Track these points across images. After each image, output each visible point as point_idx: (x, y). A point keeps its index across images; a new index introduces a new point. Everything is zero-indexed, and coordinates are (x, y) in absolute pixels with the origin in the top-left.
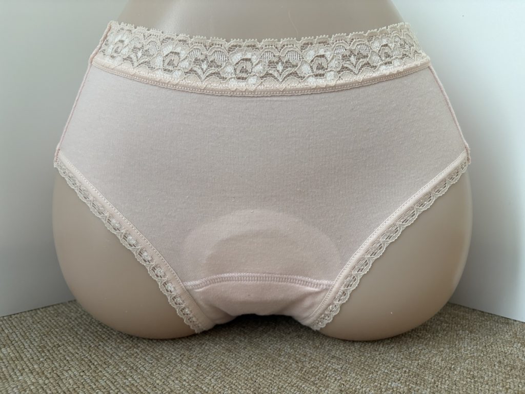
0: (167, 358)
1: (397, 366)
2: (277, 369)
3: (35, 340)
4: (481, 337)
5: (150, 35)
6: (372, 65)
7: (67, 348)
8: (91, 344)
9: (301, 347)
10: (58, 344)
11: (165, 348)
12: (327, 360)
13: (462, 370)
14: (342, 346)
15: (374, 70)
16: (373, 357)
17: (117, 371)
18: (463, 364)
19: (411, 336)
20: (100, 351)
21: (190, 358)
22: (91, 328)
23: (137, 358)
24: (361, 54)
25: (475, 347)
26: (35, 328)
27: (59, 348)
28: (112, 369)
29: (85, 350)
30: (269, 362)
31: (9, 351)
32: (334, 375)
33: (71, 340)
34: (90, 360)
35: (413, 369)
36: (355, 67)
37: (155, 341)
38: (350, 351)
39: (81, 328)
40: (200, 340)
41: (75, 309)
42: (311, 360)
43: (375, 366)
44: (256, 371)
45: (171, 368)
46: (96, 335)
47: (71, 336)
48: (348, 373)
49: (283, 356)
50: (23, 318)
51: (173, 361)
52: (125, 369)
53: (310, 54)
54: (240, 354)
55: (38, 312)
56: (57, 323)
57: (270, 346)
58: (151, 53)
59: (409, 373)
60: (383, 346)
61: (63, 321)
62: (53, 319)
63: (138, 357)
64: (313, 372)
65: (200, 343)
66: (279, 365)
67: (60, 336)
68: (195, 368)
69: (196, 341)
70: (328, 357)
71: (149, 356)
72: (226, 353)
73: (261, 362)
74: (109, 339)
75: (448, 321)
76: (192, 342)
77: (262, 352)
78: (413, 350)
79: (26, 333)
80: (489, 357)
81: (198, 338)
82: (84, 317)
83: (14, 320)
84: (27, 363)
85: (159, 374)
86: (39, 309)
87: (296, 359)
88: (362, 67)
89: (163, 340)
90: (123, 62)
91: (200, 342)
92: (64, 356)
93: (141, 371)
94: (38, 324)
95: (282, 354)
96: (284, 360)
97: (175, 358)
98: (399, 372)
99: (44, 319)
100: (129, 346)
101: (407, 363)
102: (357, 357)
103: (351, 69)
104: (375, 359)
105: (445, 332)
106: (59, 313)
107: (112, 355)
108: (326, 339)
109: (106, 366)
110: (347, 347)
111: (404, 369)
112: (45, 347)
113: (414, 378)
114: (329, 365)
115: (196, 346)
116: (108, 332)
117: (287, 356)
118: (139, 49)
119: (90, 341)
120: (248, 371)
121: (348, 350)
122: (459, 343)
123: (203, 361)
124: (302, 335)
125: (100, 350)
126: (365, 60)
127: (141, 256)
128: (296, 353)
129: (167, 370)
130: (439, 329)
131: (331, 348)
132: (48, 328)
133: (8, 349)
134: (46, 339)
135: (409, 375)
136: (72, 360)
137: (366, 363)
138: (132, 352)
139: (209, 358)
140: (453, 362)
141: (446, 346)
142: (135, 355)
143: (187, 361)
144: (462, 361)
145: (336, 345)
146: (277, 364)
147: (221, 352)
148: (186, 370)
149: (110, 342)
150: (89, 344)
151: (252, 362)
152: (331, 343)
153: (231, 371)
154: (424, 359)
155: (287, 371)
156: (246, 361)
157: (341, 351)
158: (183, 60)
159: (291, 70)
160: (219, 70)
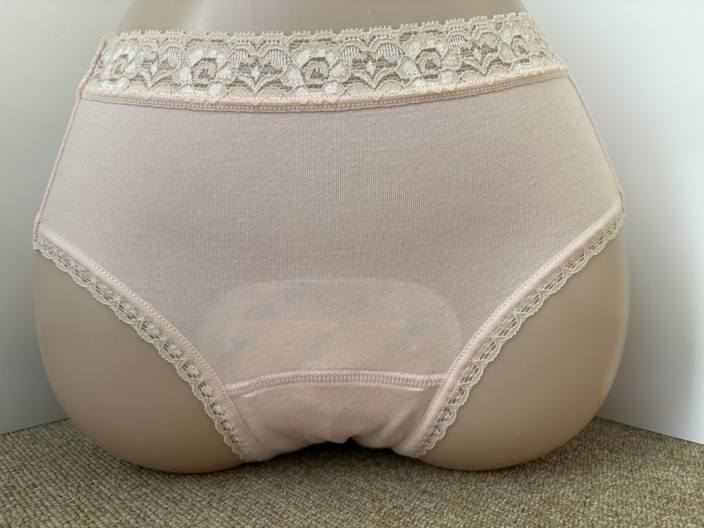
0: (190, 500)
1: (512, 502)
2: (346, 511)
4: (625, 458)
7: (46, 489)
8: (81, 483)
10: (33, 484)
11: (187, 486)
12: (416, 496)
13: (601, 505)
14: (436, 476)
15: (508, 69)
17: (117, 521)
18: (601, 497)
20: (93, 493)
21: (223, 498)
22: (81, 460)
23: (146, 501)
24: (487, 47)
25: (618, 472)
27: (34, 489)
28: (109, 519)
30: (335, 501)
32: (424, 517)
33: (53, 477)
34: (78, 506)
35: (534, 506)
37: (173, 476)
38: (447, 483)
39: (67, 460)
40: (238, 472)
41: (59, 433)
42: (392, 498)
43: (481, 504)
44: (316, 515)
45: (195, 515)
46: (89, 470)
47: (52, 471)
48: (445, 515)
49: (353, 492)
51: (198, 505)
52: (128, 517)
54: (294, 491)
55: (8, 437)
56: (34, 453)
57: (335, 479)
59: (528, 511)
61: (41, 451)
62: (29, 448)
63: (148, 499)
64: (396, 513)
65: (238, 477)
66: (349, 506)
67: (36, 471)
68: (229, 514)
69: (231, 474)
70: (416, 492)
71: (163, 498)
72: (274, 491)
73: (323, 501)
74: (107, 475)
77: (325, 487)
78: (533, 479)
80: (637, 485)
82: (73, 443)
85: (176, 523)
86: (9, 434)
87: (372, 496)
89: (184, 475)
90: (130, 84)
92: (41, 500)
93: (151, 520)
94: (6, 455)
95: (352, 489)
96: (355, 498)
97: (201, 499)
98: (515, 511)
99: (15, 448)
100: (135, 484)
101: (525, 497)
102: (457, 491)
104: (481, 493)
105: (577, 453)
106: (38, 439)
107: (110, 498)
108: (414, 466)
109: (101, 514)
110: (443, 477)
111: (521, 506)
112: (15, 488)
113: (536, 519)
114: (417, 503)
115: (232, 480)
116: (105, 465)
117: (359, 492)
118: (153, 62)
119: (80, 478)
120: (304, 515)
121: (444, 482)
122: (596, 467)
123: (241, 502)
124: (381, 461)
125: (94, 490)
126: (494, 55)
127: (166, 350)
128: (372, 487)
129: (189, 517)
131: (420, 479)
132: (20, 460)
134: (16, 476)
135: (529, 515)
136: (53, 506)
137: (470, 499)
138: (139, 493)
139: (250, 498)
140: (588, 495)
141: (578, 472)
142: (143, 497)
143: (218, 503)
144: (601, 492)
145: (427, 474)
146: (346, 504)
147: (266, 489)
148: (215, 516)
149: (108, 478)
150: (78, 483)
151: (310, 502)
152: (421, 471)
153: (280, 516)
154: (549, 490)
155: (360, 514)
156: (302, 501)
157: (434, 483)
158: (222, 69)
159: (388, 71)
160: (278, 77)
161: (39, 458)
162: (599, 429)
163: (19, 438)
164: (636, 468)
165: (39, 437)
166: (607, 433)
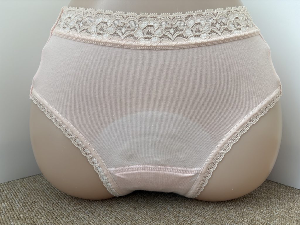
0: (98, 212)
1: (235, 221)
2: (163, 221)
3: (21, 198)
5: (87, 12)
6: (229, 30)
7: (40, 204)
8: (54, 202)
9: (177, 207)
10: (35, 201)
11: (97, 206)
12: (193, 216)
14: (202, 207)
15: (231, 33)
16: (220, 215)
18: (274, 221)
19: (243, 202)
20: (59, 207)
21: (112, 212)
22: (54, 191)
23: (80, 211)
24: (222, 23)
26: (22, 190)
27: (35, 204)
29: (50, 205)
30: (158, 216)
31: (6, 205)
33: (43, 198)
34: (53, 212)
36: (219, 31)
38: (207, 211)
39: (48, 191)
40: (118, 200)
42: (183, 216)
43: (221, 221)
50: (15, 183)
52: (73, 219)
53: (191, 23)
54: (141, 210)
55: (25, 179)
56: (35, 187)
57: (159, 206)
58: (89, 24)
60: (226, 208)
61: (38, 186)
62: (33, 185)
63: (81, 211)
66: (164, 219)
67: (36, 196)
68: (114, 219)
69: (115, 201)
71: (87, 210)
72: (133, 210)
73: (153, 216)
74: (64, 198)
75: (265, 192)
76: (113, 202)
77: (154, 210)
78: (244, 211)
79: (16, 194)
81: (116, 199)
83: (10, 184)
84: (16, 213)
85: (93, 222)
86: (25, 178)
88: (223, 31)
90: (70, 30)
91: (118, 202)
92: (38, 209)
93: (83, 221)
94: (24, 188)
95: (166, 211)
96: (167, 215)
99: (27, 185)
100: (76, 203)
102: (211, 215)
103: (217, 32)
105: (264, 199)
106: (36, 181)
108: (192, 202)
109: (62, 217)
110: (205, 207)
112: (27, 203)
114: (194, 219)
115: (115, 204)
117: (169, 213)
118: (81, 22)
120: (146, 222)
122: (272, 207)
123: (119, 214)
124: (178, 199)
126: (225, 27)
127: (84, 151)
128: (174, 211)
129: (98, 220)
130: (260, 197)
131: (195, 208)
132: (29, 190)
133: (6, 204)
134: (28, 197)
136: (43, 212)
137: (216, 219)
138: (78, 208)
139: (123, 213)
140: (268, 220)
141: (265, 209)
142: (79, 210)
143: (110, 214)
144: (274, 219)
145: (198, 206)
146: (163, 218)
147: (130, 209)
148: (108, 220)
149: (65, 200)
150: (53, 202)
151: (148, 216)
152: (195, 204)
153: (136, 222)
154: (251, 217)
155: (169, 223)
156: (144, 216)
157: (201, 210)
158: (109, 27)
159: (179, 33)
160: (133, 33)
161: (37, 190)
162: (274, 188)
163: (29, 180)
164: (290, 208)
165: (37, 180)
166: (277, 190)
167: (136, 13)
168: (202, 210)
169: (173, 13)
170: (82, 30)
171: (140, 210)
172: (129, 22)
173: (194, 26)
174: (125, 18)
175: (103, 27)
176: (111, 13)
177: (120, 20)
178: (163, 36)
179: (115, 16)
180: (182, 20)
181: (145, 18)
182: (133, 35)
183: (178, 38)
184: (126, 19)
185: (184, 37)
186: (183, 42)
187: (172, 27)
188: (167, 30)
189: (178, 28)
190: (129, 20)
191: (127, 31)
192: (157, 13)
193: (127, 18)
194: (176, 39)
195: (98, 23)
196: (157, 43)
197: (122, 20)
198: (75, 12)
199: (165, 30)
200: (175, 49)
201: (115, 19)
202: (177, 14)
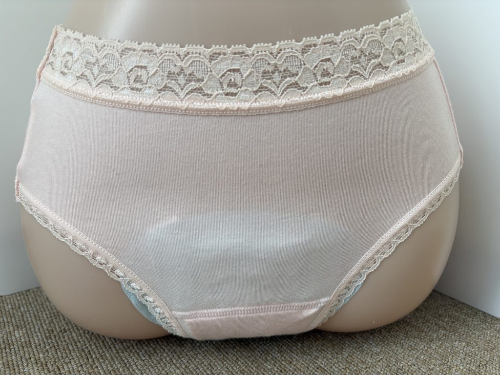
0: (159, 355)
3: (45, 322)
7: (71, 334)
9: (289, 351)
21: (181, 356)
23: (132, 352)
29: (87, 338)
31: (21, 335)
36: (366, 70)
38: (337, 361)
52: (119, 366)
54: (228, 355)
58: (111, 69)
88: (373, 70)
90: (77, 81)
103: (361, 72)
118: (94, 65)
158: (152, 75)
159: (291, 81)
160: (201, 85)
167: (203, 46)
168: (331, 359)
169: (278, 42)
170: (101, 82)
171: (227, 353)
172: (192, 63)
173: (318, 66)
174: (182, 57)
175: (141, 76)
176: (152, 48)
177: (172, 61)
178: (259, 88)
179: (161, 54)
180: (296, 55)
181: (222, 56)
182: (202, 90)
183: (290, 91)
184: (184, 58)
185: (300, 89)
186: (298, 98)
187: (275, 70)
188: (267, 76)
189: (289, 71)
190: (191, 61)
191: (188, 82)
192: (244, 45)
193: (186, 56)
194: (285, 93)
195: (130, 68)
196: (250, 103)
197: (176, 60)
198: (80, 43)
199: (264, 76)
200: (284, 112)
201: (162, 59)
202: (285, 44)
